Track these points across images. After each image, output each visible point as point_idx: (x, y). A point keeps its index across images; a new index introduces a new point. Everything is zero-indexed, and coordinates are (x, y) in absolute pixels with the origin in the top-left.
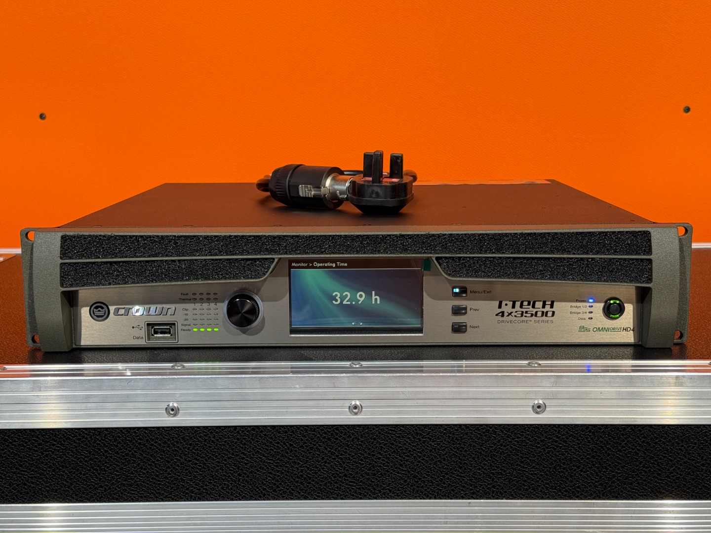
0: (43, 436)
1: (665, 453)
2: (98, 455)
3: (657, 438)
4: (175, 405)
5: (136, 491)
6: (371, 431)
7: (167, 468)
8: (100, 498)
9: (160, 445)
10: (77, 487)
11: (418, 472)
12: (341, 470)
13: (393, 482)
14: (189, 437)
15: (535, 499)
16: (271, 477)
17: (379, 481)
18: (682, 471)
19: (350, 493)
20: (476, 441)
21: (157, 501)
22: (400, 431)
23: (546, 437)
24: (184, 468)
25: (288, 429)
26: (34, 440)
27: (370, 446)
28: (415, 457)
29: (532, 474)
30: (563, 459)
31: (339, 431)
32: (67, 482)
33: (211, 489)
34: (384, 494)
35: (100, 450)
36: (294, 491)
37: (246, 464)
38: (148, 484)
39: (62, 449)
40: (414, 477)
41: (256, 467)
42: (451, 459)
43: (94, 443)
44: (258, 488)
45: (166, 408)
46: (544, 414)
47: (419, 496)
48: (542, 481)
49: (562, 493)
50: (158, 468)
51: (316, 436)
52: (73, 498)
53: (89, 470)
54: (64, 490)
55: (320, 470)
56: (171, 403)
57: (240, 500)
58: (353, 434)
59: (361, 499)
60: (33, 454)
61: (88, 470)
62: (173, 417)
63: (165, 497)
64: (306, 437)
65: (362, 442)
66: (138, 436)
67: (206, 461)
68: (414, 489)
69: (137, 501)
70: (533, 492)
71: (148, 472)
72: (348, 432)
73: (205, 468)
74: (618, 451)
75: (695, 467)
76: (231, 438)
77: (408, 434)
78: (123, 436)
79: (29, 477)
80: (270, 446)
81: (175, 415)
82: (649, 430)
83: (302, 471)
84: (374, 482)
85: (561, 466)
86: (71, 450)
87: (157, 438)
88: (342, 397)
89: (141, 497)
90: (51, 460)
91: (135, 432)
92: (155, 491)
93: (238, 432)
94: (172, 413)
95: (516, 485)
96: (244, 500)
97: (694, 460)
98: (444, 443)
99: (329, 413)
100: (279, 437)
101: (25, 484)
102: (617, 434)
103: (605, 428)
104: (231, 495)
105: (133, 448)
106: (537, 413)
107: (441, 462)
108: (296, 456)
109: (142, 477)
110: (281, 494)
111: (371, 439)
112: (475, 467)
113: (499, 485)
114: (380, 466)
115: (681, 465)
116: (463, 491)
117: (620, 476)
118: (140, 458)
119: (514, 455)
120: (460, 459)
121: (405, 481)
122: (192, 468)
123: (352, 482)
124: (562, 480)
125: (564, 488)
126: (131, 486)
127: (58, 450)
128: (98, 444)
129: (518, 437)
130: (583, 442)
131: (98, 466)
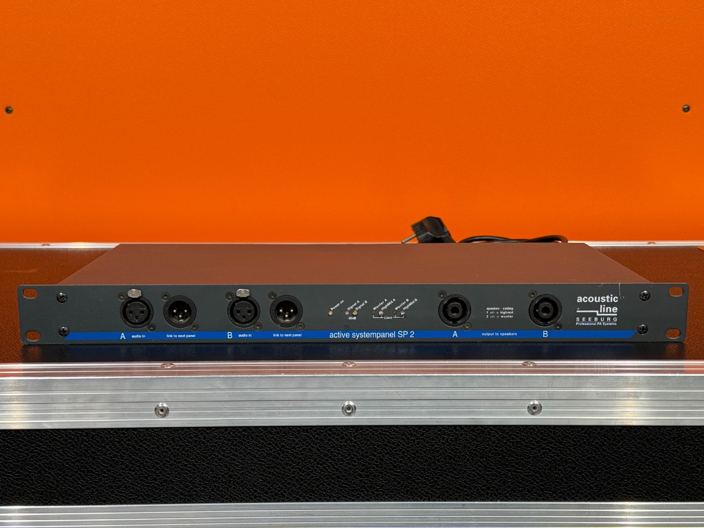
0: (28, 437)
1: (661, 455)
2: (85, 456)
3: (653, 440)
4: (165, 405)
5: (124, 493)
6: (365, 432)
7: (155, 470)
8: (87, 500)
9: (149, 446)
10: (63, 489)
11: (412, 473)
12: (334, 471)
13: (386, 483)
14: (179, 438)
15: (529, 501)
16: (262, 479)
17: (372, 483)
18: (677, 473)
19: (343, 495)
20: (471, 443)
21: (145, 503)
22: (394, 432)
23: (541, 438)
24: (173, 469)
25: (280, 430)
26: (19, 441)
27: (364, 447)
28: (409, 458)
29: (527, 476)
30: (558, 461)
31: (332, 432)
32: (53, 484)
33: (201, 491)
34: (377, 495)
35: (87, 451)
36: (286, 493)
37: (236, 465)
38: (136, 486)
39: (48, 450)
40: (408, 478)
41: (247, 468)
42: (446, 460)
43: (81, 444)
44: (249, 489)
45: (156, 409)
46: (538, 415)
47: (412, 498)
48: (537, 483)
49: (557, 495)
50: (147, 470)
51: (308, 437)
52: (59, 500)
53: (76, 472)
54: (49, 492)
55: (312, 472)
56: (161, 403)
57: (231, 502)
58: (346, 435)
59: (354, 501)
60: (18, 455)
61: (74, 472)
62: (162, 417)
63: (154, 500)
64: (298, 438)
65: (355, 443)
66: (126, 437)
67: (196, 462)
68: (408, 491)
69: (125, 503)
70: (527, 494)
71: (136, 474)
72: (342, 433)
73: (195, 470)
74: (614, 452)
75: (691, 468)
76: (221, 439)
77: (402, 435)
78: (111, 437)
79: (14, 479)
81: (164, 416)
82: (645, 431)
83: (294, 473)
84: (367, 483)
85: (556, 468)
86: (57, 452)
87: (146, 440)
88: (336, 397)
89: (130, 499)
90: (37, 461)
91: (123, 433)
92: (144, 493)
93: (229, 433)
94: (161, 413)
95: (510, 486)
96: (235, 502)
97: (690, 461)
98: (438, 445)
99: (322, 414)
100: (270, 438)
101: (10, 486)
102: (613, 435)
103: (601, 430)
104: (222, 497)
105: (121, 449)
106: (533, 414)
107: (435, 464)
108: (288, 458)
109: (130, 479)
110: (273, 496)
111: (365, 440)
112: (469, 468)
113: (493, 487)
114: (374, 468)
115: (676, 466)
116: (458, 493)
117: (615, 478)
118: (128, 459)
119: (509, 457)
120: (454, 460)
121: (399, 483)
122: (182, 469)
123: (345, 484)
124: (557, 482)
125: (559, 489)
126: (118, 488)
127: (44, 452)
128: (85, 445)
129: (513, 439)
130: (579, 444)
131: (85, 468)
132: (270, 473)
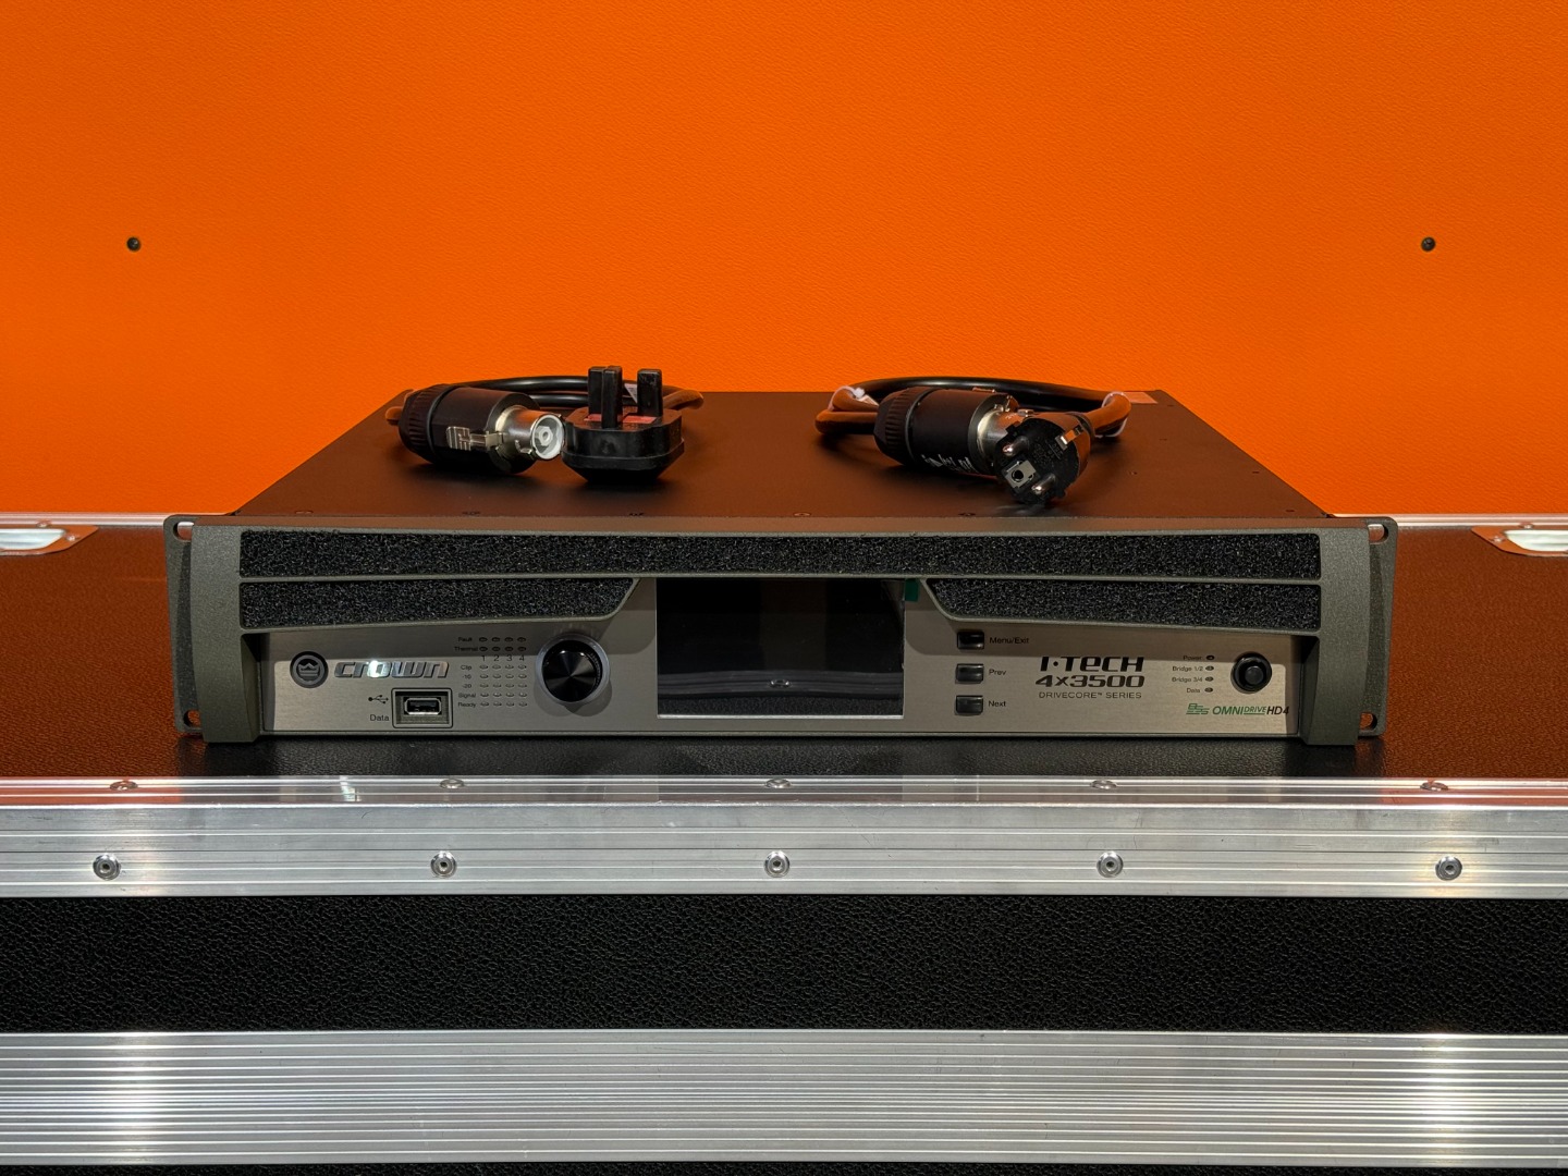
0: (207, 909)
1: (1337, 949)
2: (307, 945)
3: (1322, 922)
4: (449, 856)
5: (376, 1009)
6: (805, 905)
7: (432, 969)
8: (311, 1022)
9: (420, 927)
10: (268, 1002)
11: (890, 979)
12: (750, 975)
13: (844, 997)
14: (474, 913)
15: (1101, 1029)
16: (621, 987)
17: (818, 995)
18: (1366, 981)
19: (766, 1017)
20: (995, 925)
21: (414, 1028)
22: (858, 906)
23: (1122, 918)
24: (464, 969)
25: (654, 901)
26: (191, 916)
27: (804, 932)
28: (884, 953)
29: (1095, 985)
30: (1153, 959)
31: (747, 905)
32: (251, 993)
33: (512, 1007)
34: (828, 1018)
35: (310, 935)
36: (665, 1012)
37: (576, 962)
38: (398, 997)
39: (243, 933)
40: (882, 988)
41: (594, 968)
42: (950, 957)
43: (300, 923)
44: (598, 1005)
45: (433, 862)
46: (1119, 876)
47: (891, 1023)
48: (1114, 997)
49: (1151, 1019)
50: (416, 969)
51: (704, 913)
52: (262, 1021)
53: (292, 972)
54: (244, 1008)
55: (711, 975)
56: (442, 852)
57: (565, 1027)
58: (772, 911)
59: (785, 1027)
60: (189, 942)
61: (289, 971)
62: (444, 878)
63: (429, 1022)
64: (687, 916)
65: (788, 924)
66: (380, 911)
67: (505, 956)
68: (882, 1010)
69: (378, 1027)
70: (1096, 1017)
71: (397, 976)
72: (764, 906)
73: (503, 970)
74: (1252, 944)
75: (1391, 974)
76: (549, 916)
77: (872, 911)
78: (353, 911)
79: (180, 983)
80: (621, 931)
81: (447, 874)
82: (1309, 907)
83: (678, 977)
84: (808, 997)
85: (1149, 971)
86: (259, 936)
87: (415, 916)
88: (754, 844)
89: (386, 1020)
90: (221, 952)
92: (412, 1010)
93: (563, 906)
94: (443, 869)
95: (1066, 1004)
96: (573, 1028)
97: (1390, 961)
98: (937, 929)
99: (729, 873)
100: (637, 915)
101: (174, 997)
102: (1251, 913)
103: (1229, 903)
104: (549, 1018)
105: (371, 933)
106: (1108, 875)
107: (931, 962)
108: (668, 950)
109: (387, 985)
110: (640, 1018)
111: (805, 919)
112: (993, 971)
113: (1036, 1004)
114: (821, 969)
115: (1365, 970)
116: (972, 1014)
117: (1255, 989)
118: (383, 951)
119: (1064, 951)
120: (965, 956)
121: (866, 996)
122: (479, 969)
123: (769, 997)
124: (1150, 996)
125: (1153, 1009)
126: (367, 1000)
127: (235, 936)
128: (307, 925)
129: (1071, 919)
130: (1189, 928)
131: (308, 964)
132: (635, 977)
